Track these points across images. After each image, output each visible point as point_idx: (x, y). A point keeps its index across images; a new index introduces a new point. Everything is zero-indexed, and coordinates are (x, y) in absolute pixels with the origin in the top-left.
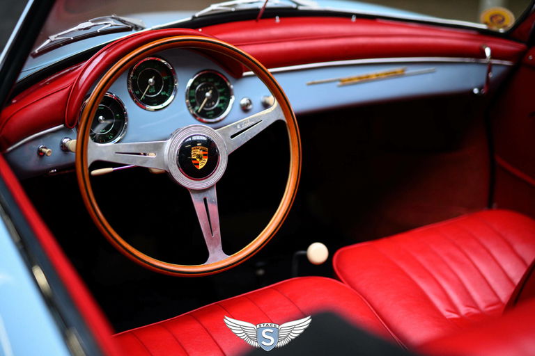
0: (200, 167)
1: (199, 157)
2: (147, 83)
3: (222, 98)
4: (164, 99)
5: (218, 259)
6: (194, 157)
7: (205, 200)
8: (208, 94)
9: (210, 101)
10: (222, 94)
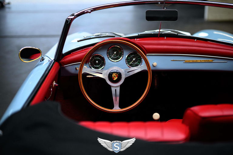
0: (115, 80)
1: (115, 76)
2: (114, 53)
3: (139, 61)
4: (118, 58)
5: (117, 109)
6: (113, 76)
7: (116, 90)
8: (134, 59)
9: (134, 61)
10: (139, 60)
